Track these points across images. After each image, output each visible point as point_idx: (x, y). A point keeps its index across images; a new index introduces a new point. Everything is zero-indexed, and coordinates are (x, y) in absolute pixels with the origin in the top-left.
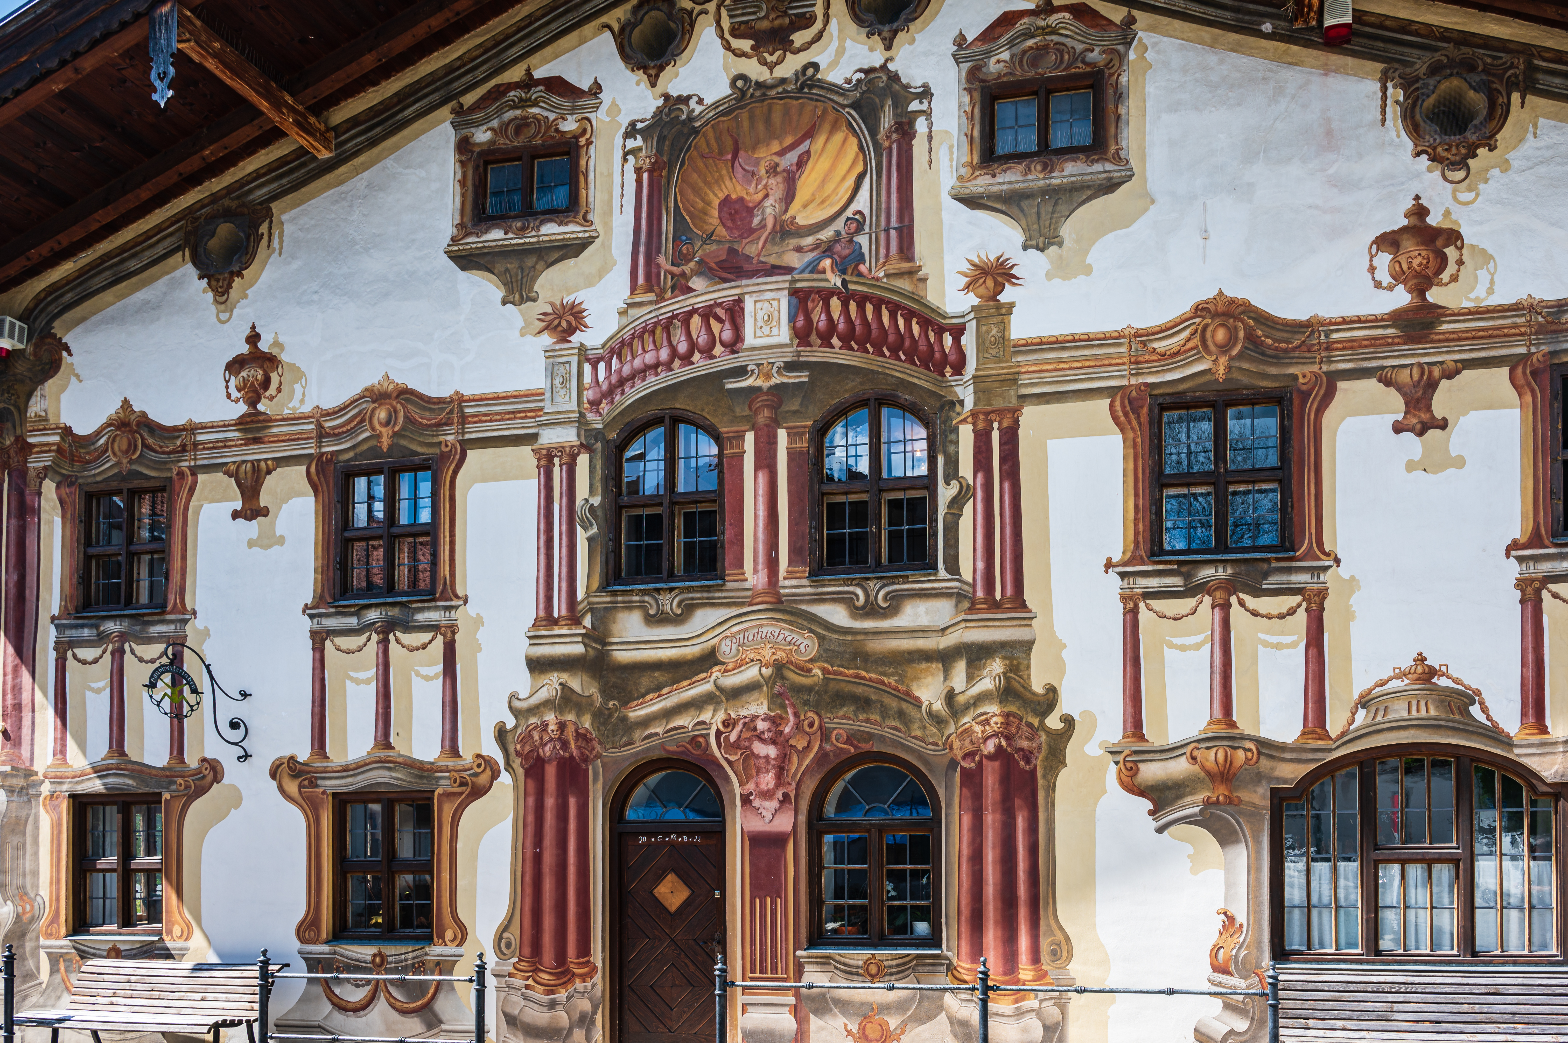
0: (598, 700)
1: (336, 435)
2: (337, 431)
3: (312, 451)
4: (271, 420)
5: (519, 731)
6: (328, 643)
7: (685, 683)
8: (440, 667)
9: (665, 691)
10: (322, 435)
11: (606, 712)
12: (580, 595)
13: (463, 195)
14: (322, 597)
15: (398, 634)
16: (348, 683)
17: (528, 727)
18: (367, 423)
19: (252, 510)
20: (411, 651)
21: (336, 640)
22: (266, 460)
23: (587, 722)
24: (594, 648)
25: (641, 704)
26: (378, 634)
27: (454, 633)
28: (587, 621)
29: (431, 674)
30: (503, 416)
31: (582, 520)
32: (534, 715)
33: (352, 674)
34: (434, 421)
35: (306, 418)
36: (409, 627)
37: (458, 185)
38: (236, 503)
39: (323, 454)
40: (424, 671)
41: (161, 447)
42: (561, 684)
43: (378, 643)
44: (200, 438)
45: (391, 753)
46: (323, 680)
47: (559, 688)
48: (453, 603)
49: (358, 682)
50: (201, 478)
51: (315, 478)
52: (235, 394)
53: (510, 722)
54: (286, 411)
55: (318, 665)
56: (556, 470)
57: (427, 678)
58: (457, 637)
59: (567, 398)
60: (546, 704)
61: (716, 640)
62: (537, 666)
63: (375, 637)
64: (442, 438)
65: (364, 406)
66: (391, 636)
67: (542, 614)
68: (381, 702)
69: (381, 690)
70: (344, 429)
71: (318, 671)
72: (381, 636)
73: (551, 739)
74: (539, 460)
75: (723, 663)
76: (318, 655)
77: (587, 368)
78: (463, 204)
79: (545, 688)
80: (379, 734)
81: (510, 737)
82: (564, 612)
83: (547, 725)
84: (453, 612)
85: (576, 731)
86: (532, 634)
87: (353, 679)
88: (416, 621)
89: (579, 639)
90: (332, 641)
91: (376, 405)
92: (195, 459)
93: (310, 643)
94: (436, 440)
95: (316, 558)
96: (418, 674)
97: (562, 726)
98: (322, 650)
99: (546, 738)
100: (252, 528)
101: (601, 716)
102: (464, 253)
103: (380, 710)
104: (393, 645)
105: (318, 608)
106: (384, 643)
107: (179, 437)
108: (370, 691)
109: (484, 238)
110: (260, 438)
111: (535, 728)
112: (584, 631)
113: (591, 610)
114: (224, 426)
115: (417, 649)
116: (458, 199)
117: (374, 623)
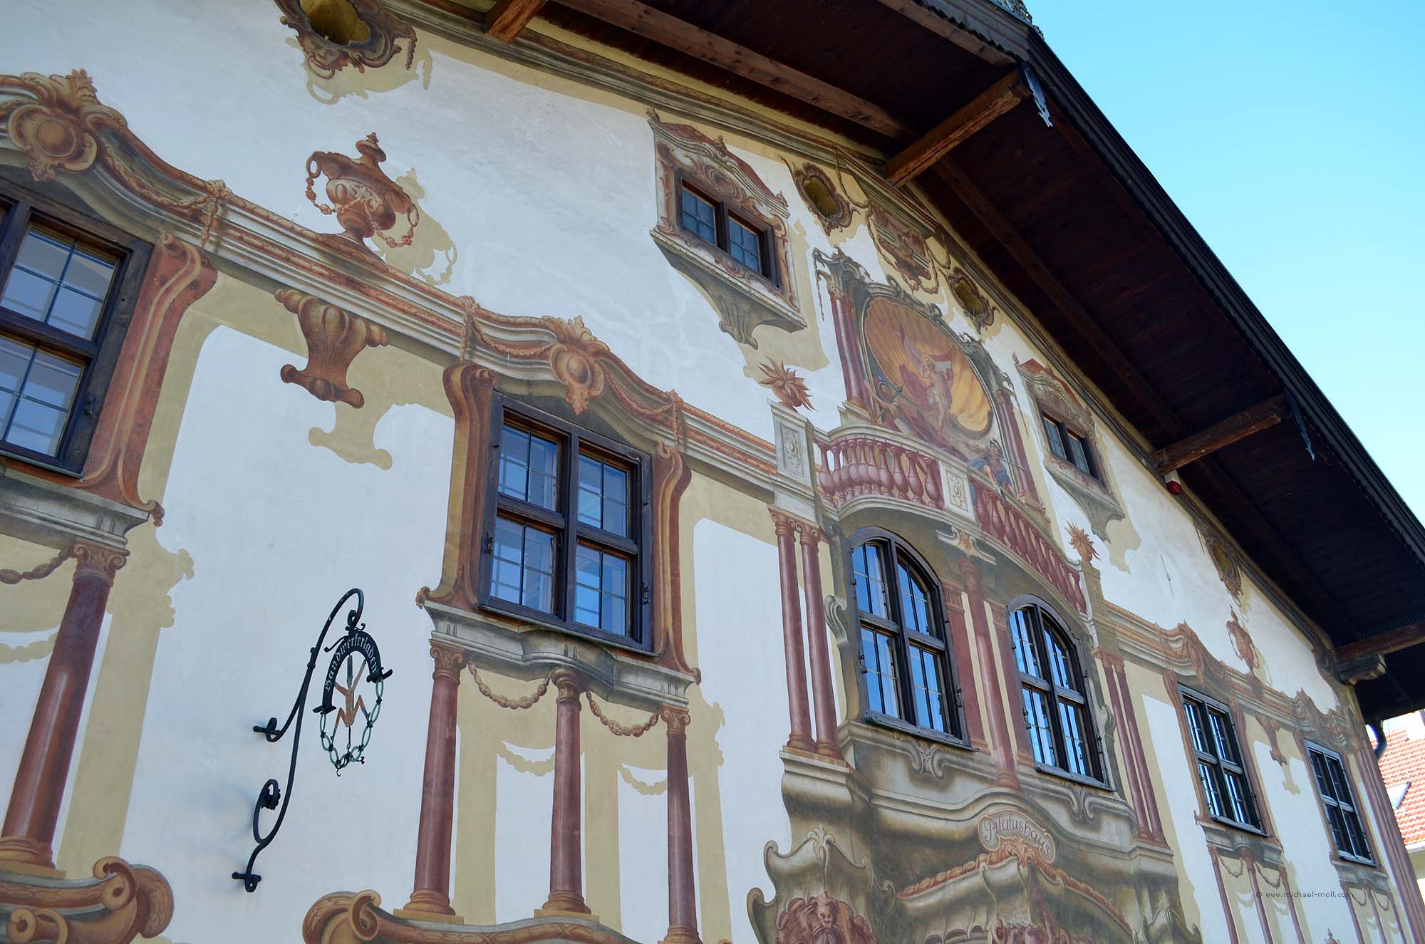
0: (871, 874)
1: (499, 351)
2: (502, 348)
3: (457, 353)
4: (386, 271)
5: (781, 910)
6: (465, 675)
7: (958, 870)
8: (663, 775)
9: (940, 877)
10: (474, 340)
11: (882, 896)
12: (839, 721)
13: (667, 195)
14: (458, 587)
15: (595, 697)
16: (501, 762)
17: (792, 903)
18: (550, 361)
19: (327, 384)
20: (618, 733)
21: (482, 673)
22: (368, 322)
23: (861, 910)
24: (861, 798)
25: (918, 892)
26: (560, 687)
27: (683, 723)
28: (850, 757)
29: (650, 783)
30: (732, 452)
31: (831, 621)
32: (799, 885)
33: (510, 747)
34: (647, 412)
35: (449, 302)
36: (613, 692)
37: (660, 182)
38: (296, 357)
39: (476, 367)
40: (639, 774)
41: (142, 186)
42: (828, 842)
43: (560, 702)
44: (233, 218)
45: (580, 919)
46: (451, 743)
47: (826, 847)
48: (680, 675)
49: (520, 764)
50: (222, 279)
51: (460, 394)
52: (323, 199)
53: (769, 894)
54: (415, 274)
55: (441, 708)
56: (797, 545)
57: (642, 788)
58: (688, 730)
59: (800, 469)
60: (812, 870)
61: (976, 821)
62: (798, 806)
63: (553, 690)
64: (659, 439)
65: (546, 338)
66: (583, 697)
67: (798, 731)
68: (561, 813)
69: (563, 790)
70: (514, 352)
71: (439, 725)
72: (566, 693)
73: (823, 930)
74: (777, 525)
75: (987, 852)
76: (443, 692)
77: (817, 450)
78: (668, 202)
79: (810, 845)
80: (560, 877)
81: (769, 914)
82: (823, 737)
83: (816, 904)
84: (681, 689)
85: (851, 920)
86: (787, 756)
87: (510, 758)
88: (623, 685)
89: (843, 780)
90: (474, 673)
91: (564, 347)
92: (218, 245)
93: (429, 665)
94: (648, 435)
95: (451, 517)
96: (628, 777)
97: (834, 908)
98: (454, 685)
99: (816, 926)
100: (326, 413)
101: (877, 903)
102: (672, 250)
103: (560, 829)
104: (586, 714)
105: (448, 603)
106: (571, 704)
107: (189, 193)
108: (544, 788)
109: (693, 250)
110: (360, 284)
111: (802, 907)
112: (846, 770)
113: (854, 743)
114: (292, 230)
115: (627, 733)
116: (662, 194)
117: (552, 666)
